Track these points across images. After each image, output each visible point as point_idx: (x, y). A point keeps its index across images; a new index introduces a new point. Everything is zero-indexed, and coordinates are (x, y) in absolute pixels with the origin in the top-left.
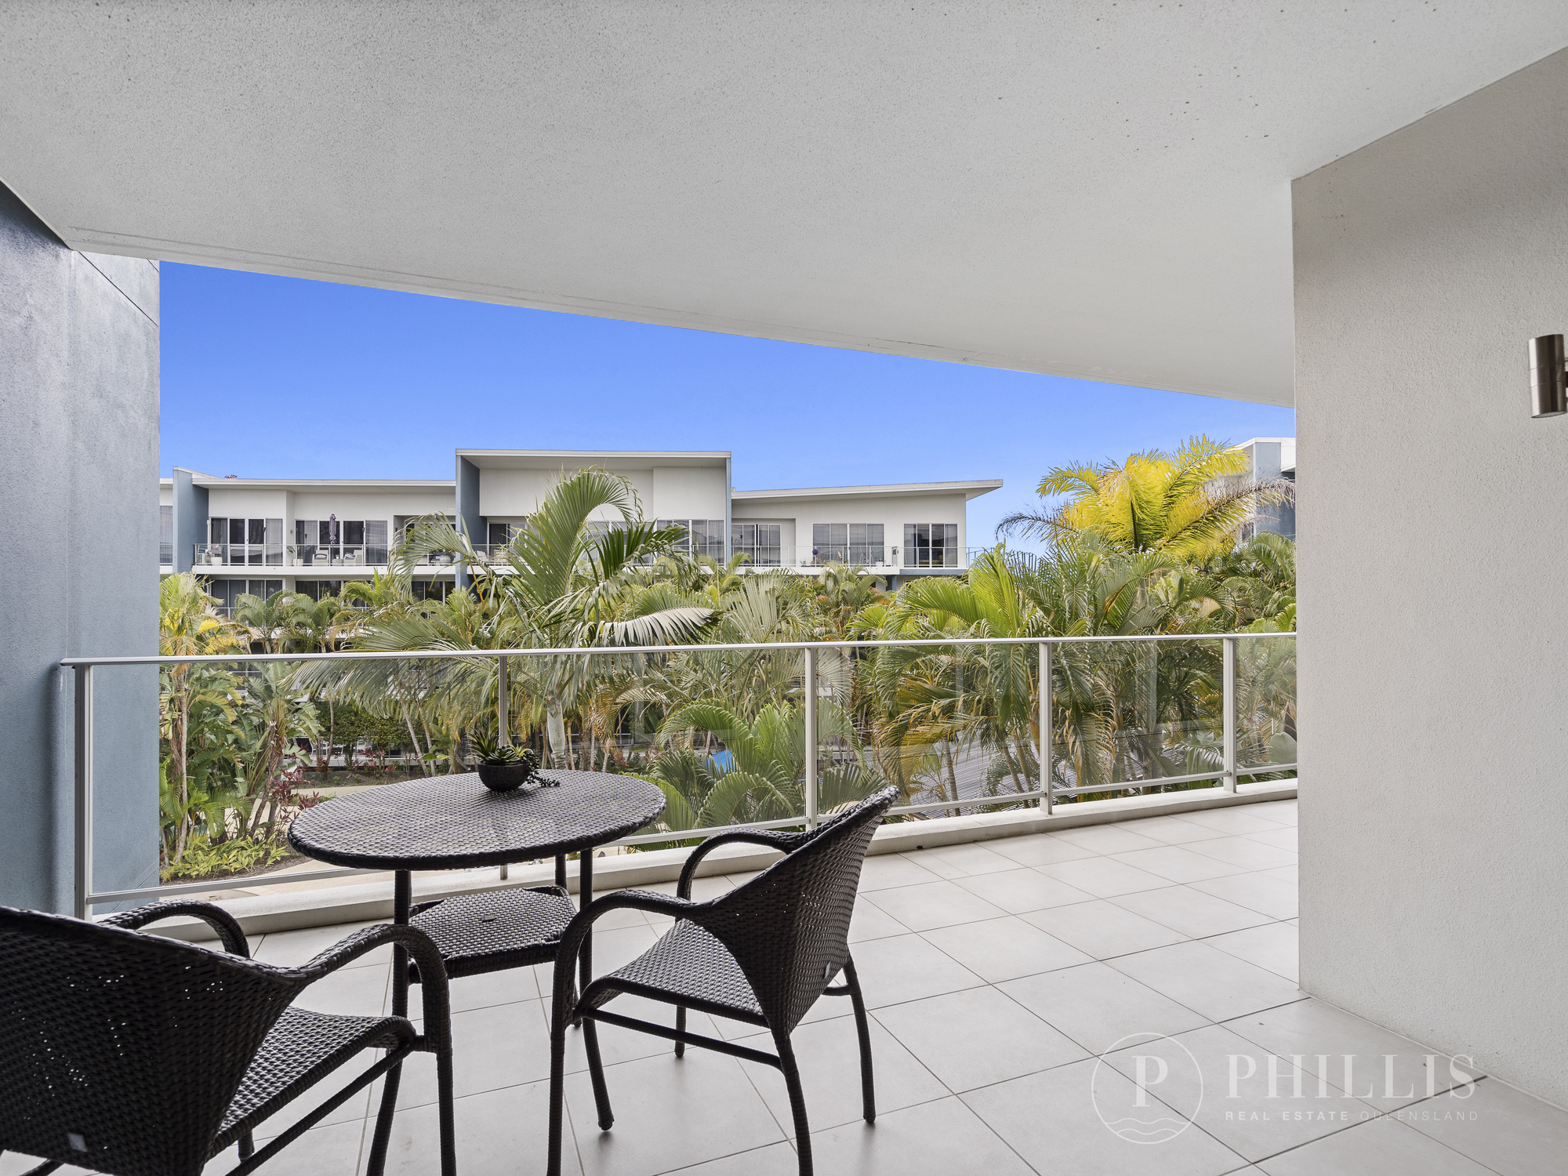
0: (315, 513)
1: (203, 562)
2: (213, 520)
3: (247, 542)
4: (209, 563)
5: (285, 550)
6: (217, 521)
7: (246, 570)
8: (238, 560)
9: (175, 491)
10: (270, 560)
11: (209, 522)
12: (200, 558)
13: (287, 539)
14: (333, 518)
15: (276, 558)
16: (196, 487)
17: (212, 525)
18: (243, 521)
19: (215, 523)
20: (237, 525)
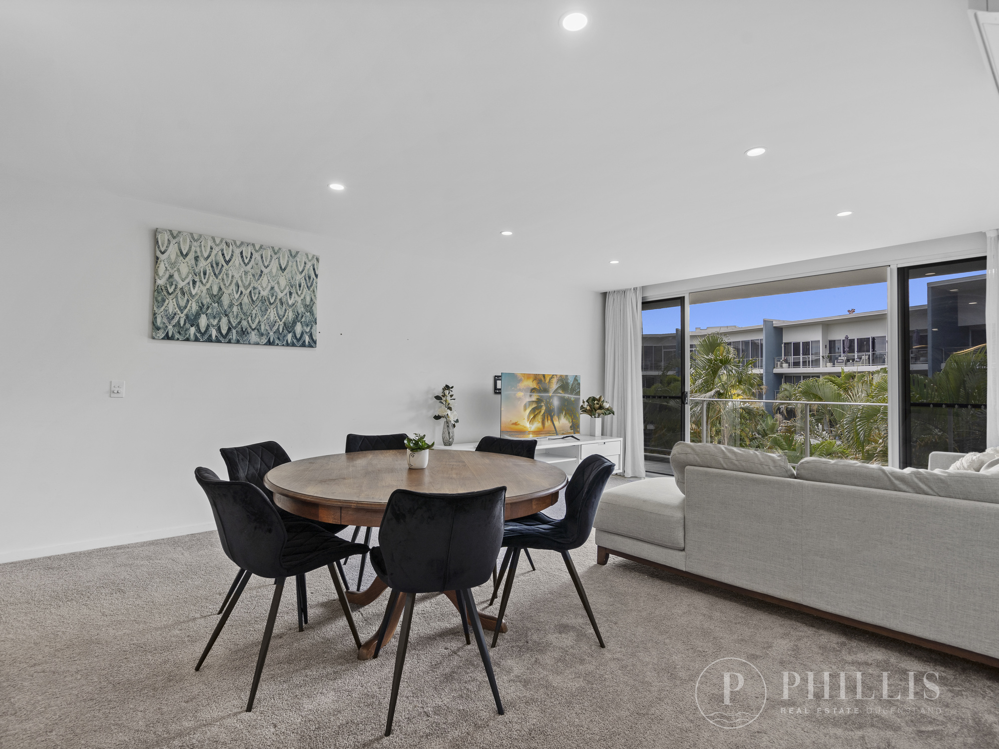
0: (839, 335)
1: (779, 367)
2: (785, 344)
3: (801, 355)
4: (781, 366)
5: (821, 358)
6: (787, 345)
7: (801, 370)
8: (796, 364)
9: (764, 331)
10: (814, 364)
11: (783, 345)
12: (777, 364)
13: (822, 351)
14: (847, 337)
15: (816, 363)
16: (776, 328)
17: (785, 346)
18: (799, 343)
19: (786, 345)
20: (797, 345)
